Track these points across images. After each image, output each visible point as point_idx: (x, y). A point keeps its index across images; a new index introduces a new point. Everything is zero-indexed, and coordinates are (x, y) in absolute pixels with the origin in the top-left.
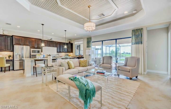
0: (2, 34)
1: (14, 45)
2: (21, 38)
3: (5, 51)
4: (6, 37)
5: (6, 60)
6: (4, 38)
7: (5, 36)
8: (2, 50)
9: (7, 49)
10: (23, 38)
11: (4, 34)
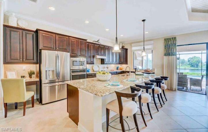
0: (16, 26)
1: (40, 50)
2: (54, 35)
3: (23, 62)
4: (24, 32)
5: (26, 82)
6: (20, 34)
7: (21, 31)
8: (16, 61)
9: (26, 59)
10: (57, 36)
11: (19, 26)
